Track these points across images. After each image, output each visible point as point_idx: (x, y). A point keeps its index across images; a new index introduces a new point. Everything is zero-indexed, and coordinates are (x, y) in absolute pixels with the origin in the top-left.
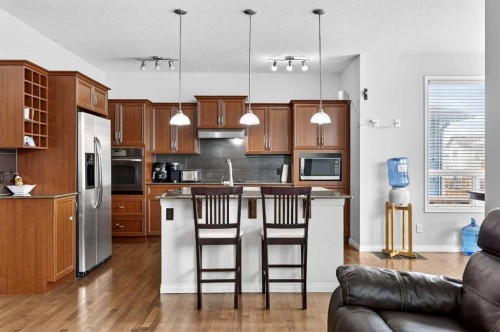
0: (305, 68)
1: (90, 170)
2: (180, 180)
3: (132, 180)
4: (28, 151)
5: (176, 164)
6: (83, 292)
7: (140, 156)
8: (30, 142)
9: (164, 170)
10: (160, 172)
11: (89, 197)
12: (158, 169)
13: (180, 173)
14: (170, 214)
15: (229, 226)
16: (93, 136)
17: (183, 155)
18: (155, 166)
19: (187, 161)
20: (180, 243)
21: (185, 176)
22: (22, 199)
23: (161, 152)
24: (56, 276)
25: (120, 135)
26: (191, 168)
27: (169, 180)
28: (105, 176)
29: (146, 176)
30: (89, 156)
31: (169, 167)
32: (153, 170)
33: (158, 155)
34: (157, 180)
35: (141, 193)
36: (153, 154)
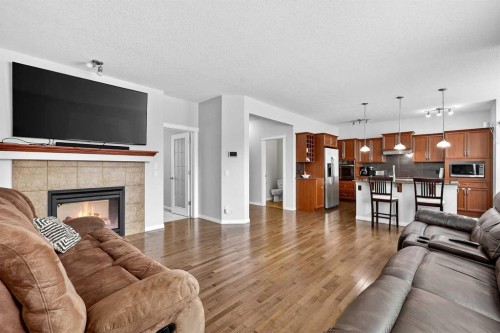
0: (451, 113)
1: (330, 170)
2: (374, 175)
3: (349, 174)
4: (307, 163)
5: (372, 167)
6: (327, 215)
7: (353, 164)
8: (308, 160)
9: (366, 170)
10: (364, 171)
11: (329, 180)
13: (374, 172)
14: (360, 188)
15: (386, 194)
16: (331, 156)
17: (376, 163)
18: (361, 168)
19: (379, 166)
20: (365, 201)
21: (377, 173)
22: (306, 179)
23: (364, 162)
24: (317, 207)
25: (344, 155)
26: (381, 169)
27: (368, 175)
28: (336, 172)
29: (356, 173)
30: (329, 165)
31: (368, 169)
32: (360, 170)
33: (362, 163)
34: (362, 175)
36: (360, 163)
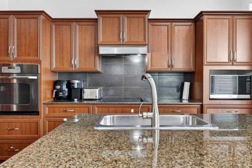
2: (81, 98)
5: (77, 82)
7: (36, 74)
9: (65, 88)
10: (61, 90)
12: (58, 87)
13: (81, 91)
17: (85, 73)
18: (56, 83)
19: (88, 79)
21: (88, 94)
23: (61, 70)
26: (93, 86)
27: (70, 98)
31: (70, 85)
32: (54, 88)
33: (60, 73)
34: (57, 98)
35: (37, 113)
36: (54, 72)
